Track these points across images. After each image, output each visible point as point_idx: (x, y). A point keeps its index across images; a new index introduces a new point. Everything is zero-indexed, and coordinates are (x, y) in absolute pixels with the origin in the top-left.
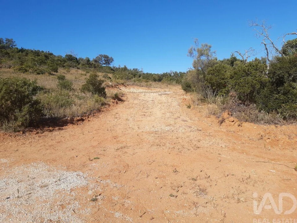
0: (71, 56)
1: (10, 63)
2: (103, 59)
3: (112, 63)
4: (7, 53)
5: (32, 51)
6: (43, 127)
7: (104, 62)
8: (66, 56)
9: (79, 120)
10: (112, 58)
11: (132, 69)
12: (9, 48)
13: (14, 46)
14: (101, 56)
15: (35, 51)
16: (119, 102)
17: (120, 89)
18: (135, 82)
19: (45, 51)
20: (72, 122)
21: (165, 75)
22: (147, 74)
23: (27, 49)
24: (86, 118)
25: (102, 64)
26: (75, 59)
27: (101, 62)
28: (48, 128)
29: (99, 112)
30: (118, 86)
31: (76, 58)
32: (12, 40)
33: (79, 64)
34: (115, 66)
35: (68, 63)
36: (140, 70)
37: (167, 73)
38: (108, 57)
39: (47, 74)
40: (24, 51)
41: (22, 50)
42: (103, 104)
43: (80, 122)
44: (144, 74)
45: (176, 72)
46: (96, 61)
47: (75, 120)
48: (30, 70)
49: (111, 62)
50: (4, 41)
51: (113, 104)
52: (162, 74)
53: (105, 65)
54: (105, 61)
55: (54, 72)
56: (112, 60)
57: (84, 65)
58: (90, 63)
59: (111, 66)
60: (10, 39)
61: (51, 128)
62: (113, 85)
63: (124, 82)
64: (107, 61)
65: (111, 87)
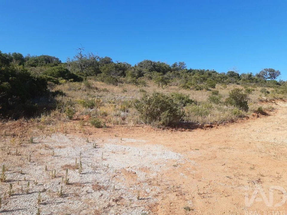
0: (233, 72)
1: (178, 81)
2: (268, 73)
4: (178, 74)
5: (198, 71)
6: (178, 128)
7: (269, 76)
8: (228, 72)
9: (207, 127)
10: (278, 71)
12: (181, 69)
13: (185, 67)
14: (266, 70)
15: (201, 70)
16: (262, 116)
17: (277, 103)
19: (210, 70)
20: (202, 127)
23: (194, 69)
24: (215, 125)
25: (267, 78)
26: (236, 75)
27: (266, 77)
28: (181, 129)
29: (232, 122)
30: (274, 100)
31: (238, 75)
32: (184, 62)
33: (240, 79)
34: (282, 80)
35: (229, 79)
38: (274, 71)
39: (204, 90)
40: (192, 71)
41: (190, 71)
42: (241, 117)
43: (209, 128)
46: (258, 76)
47: (205, 126)
48: (191, 87)
49: (278, 76)
50: (178, 64)
51: (252, 117)
53: (269, 79)
54: (270, 74)
55: (212, 88)
56: (279, 73)
57: (245, 80)
58: (251, 79)
59: (278, 80)
60: (182, 62)
61: (183, 129)
62: (268, 100)
63: (284, 97)
64: (272, 75)
65: (265, 102)
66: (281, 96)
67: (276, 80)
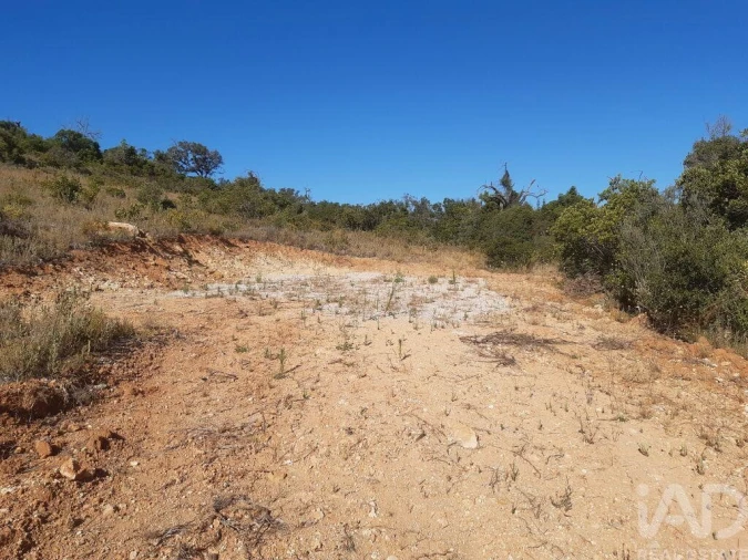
0: (80, 135)
2: (191, 156)
3: (219, 169)
7: (193, 166)
8: (58, 134)
10: (216, 153)
11: (277, 191)
14: (184, 147)
18: (280, 226)
21: (386, 209)
22: (324, 204)
25: (187, 171)
26: (89, 148)
27: (184, 166)
31: (96, 146)
34: (226, 179)
36: (302, 194)
37: (391, 202)
38: (205, 152)
44: (313, 205)
45: (424, 202)
49: (216, 166)
52: (378, 204)
53: (194, 174)
54: (196, 160)
56: (217, 160)
57: (116, 164)
58: (136, 162)
59: (215, 177)
62: (147, 238)
63: (227, 226)
64: (201, 163)
65: (127, 249)
66: (216, 221)
67: (213, 177)
